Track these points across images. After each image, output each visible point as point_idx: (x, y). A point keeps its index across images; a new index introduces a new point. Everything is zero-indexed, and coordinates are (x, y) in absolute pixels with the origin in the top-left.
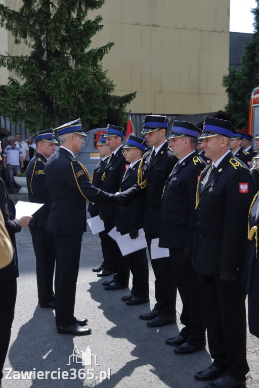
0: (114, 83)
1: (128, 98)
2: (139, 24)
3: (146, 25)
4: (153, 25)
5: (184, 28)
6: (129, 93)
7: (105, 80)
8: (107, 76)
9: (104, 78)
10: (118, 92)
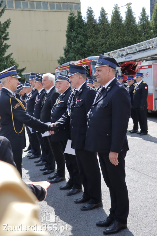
0: (19, 64)
1: (23, 70)
2: (39, 31)
3: (43, 31)
4: (46, 31)
5: (60, 31)
6: (23, 68)
7: (15, 63)
8: (16, 62)
9: (14, 63)
10: (20, 68)
